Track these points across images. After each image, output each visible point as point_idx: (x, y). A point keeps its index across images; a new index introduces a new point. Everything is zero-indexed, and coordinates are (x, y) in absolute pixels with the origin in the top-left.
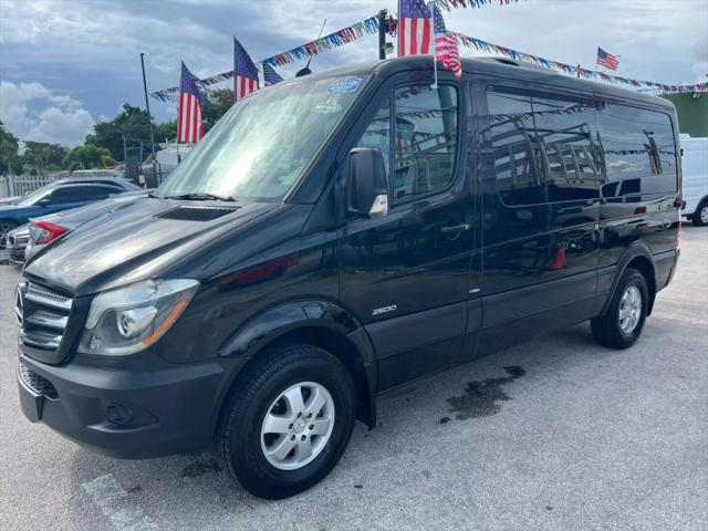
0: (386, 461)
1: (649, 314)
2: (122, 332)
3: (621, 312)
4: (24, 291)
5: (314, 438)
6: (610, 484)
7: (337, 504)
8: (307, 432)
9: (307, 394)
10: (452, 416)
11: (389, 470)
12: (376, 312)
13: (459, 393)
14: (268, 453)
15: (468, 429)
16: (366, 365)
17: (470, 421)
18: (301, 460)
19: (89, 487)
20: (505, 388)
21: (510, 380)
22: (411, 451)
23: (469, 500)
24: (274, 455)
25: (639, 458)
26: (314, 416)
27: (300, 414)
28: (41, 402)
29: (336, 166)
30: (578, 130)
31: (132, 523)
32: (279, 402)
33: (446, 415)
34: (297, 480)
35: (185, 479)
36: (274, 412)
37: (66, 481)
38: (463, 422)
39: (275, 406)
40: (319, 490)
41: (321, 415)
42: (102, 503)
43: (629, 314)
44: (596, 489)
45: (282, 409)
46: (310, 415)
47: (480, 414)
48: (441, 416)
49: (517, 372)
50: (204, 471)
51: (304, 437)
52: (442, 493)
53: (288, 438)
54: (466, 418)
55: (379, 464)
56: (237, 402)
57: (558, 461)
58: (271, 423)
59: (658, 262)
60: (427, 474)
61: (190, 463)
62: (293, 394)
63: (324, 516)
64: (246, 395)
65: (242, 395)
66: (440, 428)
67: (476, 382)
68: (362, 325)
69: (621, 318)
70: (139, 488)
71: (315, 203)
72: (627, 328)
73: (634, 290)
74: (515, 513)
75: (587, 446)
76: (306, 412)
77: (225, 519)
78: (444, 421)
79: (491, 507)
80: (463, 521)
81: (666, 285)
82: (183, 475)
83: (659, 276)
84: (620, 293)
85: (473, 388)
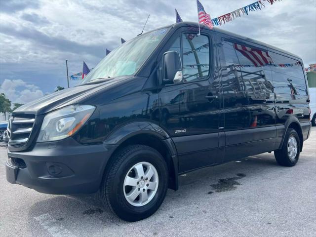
0: (184, 207)
1: (301, 151)
2: (58, 130)
3: (288, 148)
4: (12, 120)
5: (149, 191)
6: (298, 214)
7: (162, 224)
8: (146, 188)
9: (145, 168)
10: (214, 191)
11: (185, 211)
12: (177, 132)
13: (216, 183)
14: (127, 197)
15: (222, 196)
16: (172, 157)
17: (222, 192)
18: (143, 202)
19: (37, 219)
20: (238, 181)
21: (239, 178)
22: (195, 204)
23: (228, 221)
24: (130, 198)
25: (309, 204)
26: (149, 179)
27: (142, 177)
28: (17, 172)
29: (156, 63)
30: (259, 73)
31: (58, 231)
32: (131, 170)
33: (211, 191)
34: (141, 212)
35: (85, 215)
36: (130, 175)
37: (26, 216)
38: (219, 193)
39: (130, 172)
40: (152, 218)
41: (152, 180)
42: (43, 224)
43: (292, 149)
44: (291, 216)
45: (133, 174)
46: (147, 179)
47: (227, 190)
48: (208, 191)
49: (242, 175)
50: (94, 212)
51: (144, 190)
52: (214, 218)
53: (137, 189)
54: (220, 192)
55: (181, 209)
56: (112, 168)
57: (269, 206)
58: (128, 181)
59: (303, 126)
60: (205, 212)
61: (87, 210)
62: (139, 167)
63: (155, 228)
64: (116, 164)
65: (115, 164)
66: (208, 195)
67: (223, 179)
68: (170, 137)
69: (289, 151)
70: (62, 219)
71: (148, 77)
72: (292, 156)
73: (293, 139)
74: (252, 226)
75: (283, 200)
76: (145, 177)
77: (105, 230)
78: (210, 193)
79: (240, 223)
80: (227, 229)
81: (307, 138)
82: (84, 214)
83: (304, 134)
84: (287, 139)
85: (222, 181)
